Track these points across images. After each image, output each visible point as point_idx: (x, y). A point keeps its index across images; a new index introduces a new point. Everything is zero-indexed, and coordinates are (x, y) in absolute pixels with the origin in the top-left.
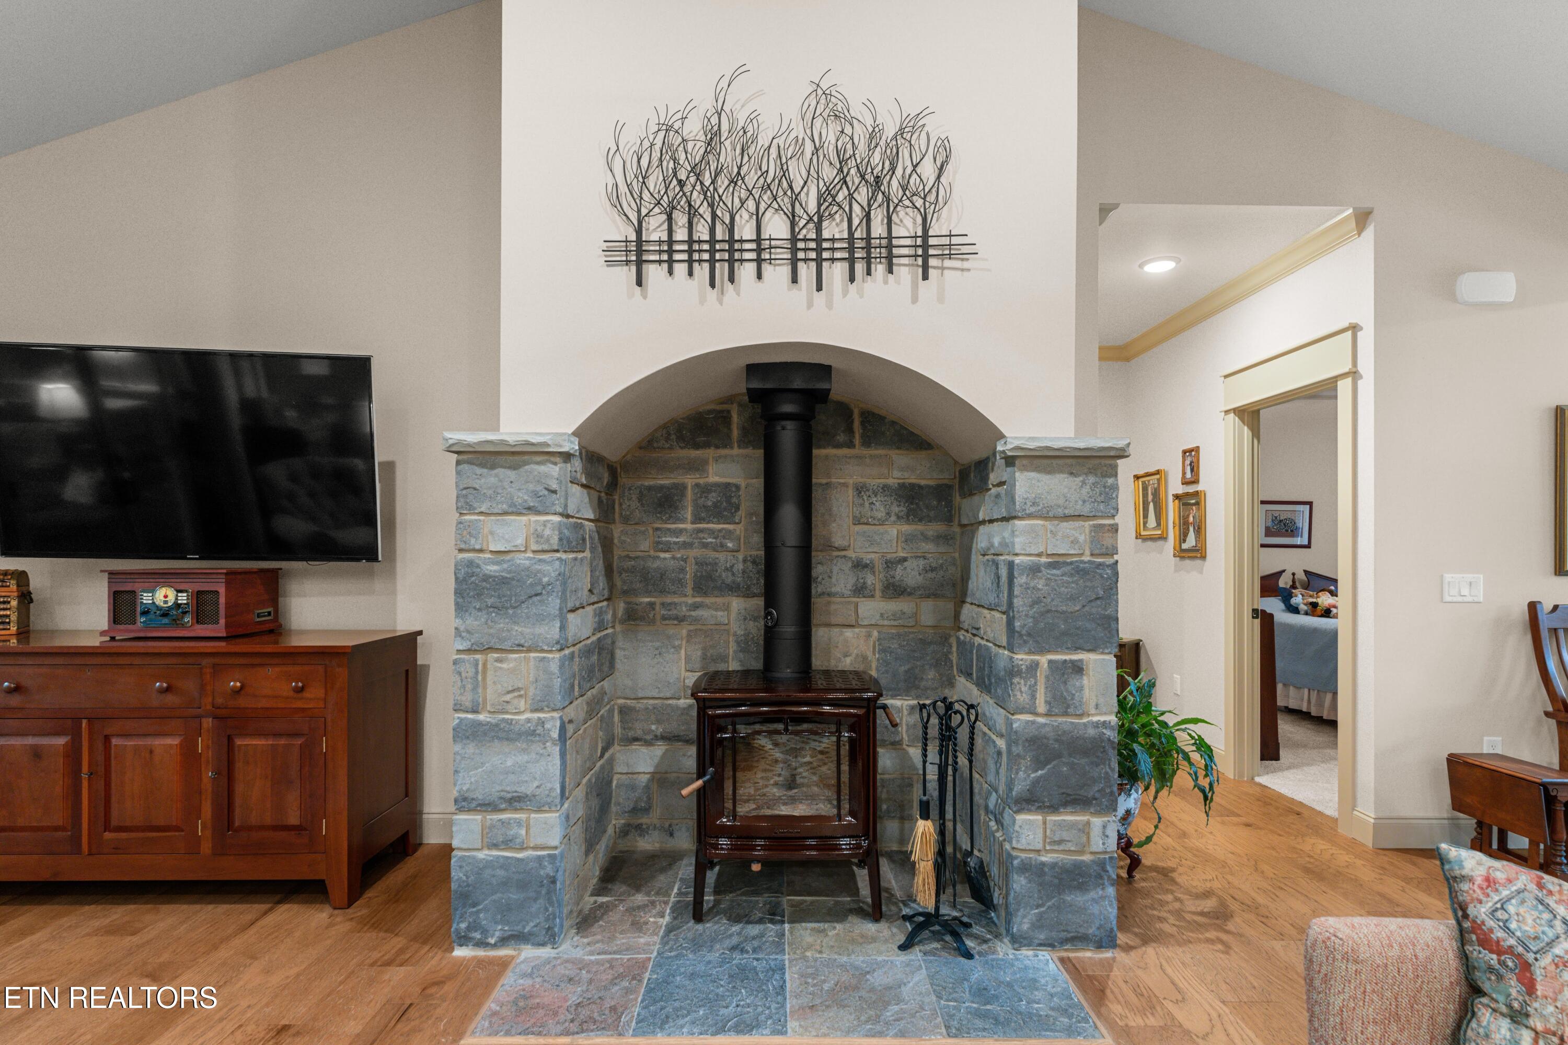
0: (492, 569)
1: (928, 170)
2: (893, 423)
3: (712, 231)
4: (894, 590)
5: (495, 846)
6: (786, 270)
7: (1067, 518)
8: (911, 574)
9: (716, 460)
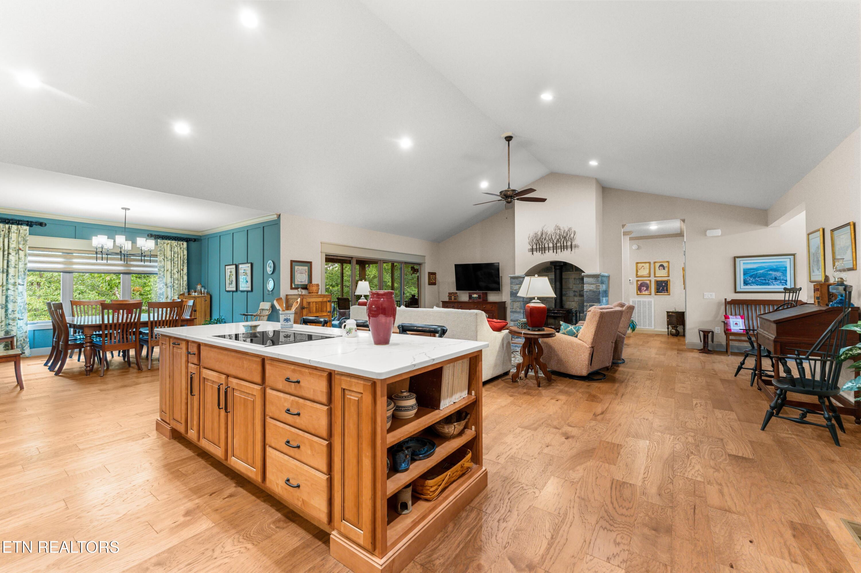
0: (514, 292)
3: (542, 246)
6: (552, 251)
7: (592, 284)
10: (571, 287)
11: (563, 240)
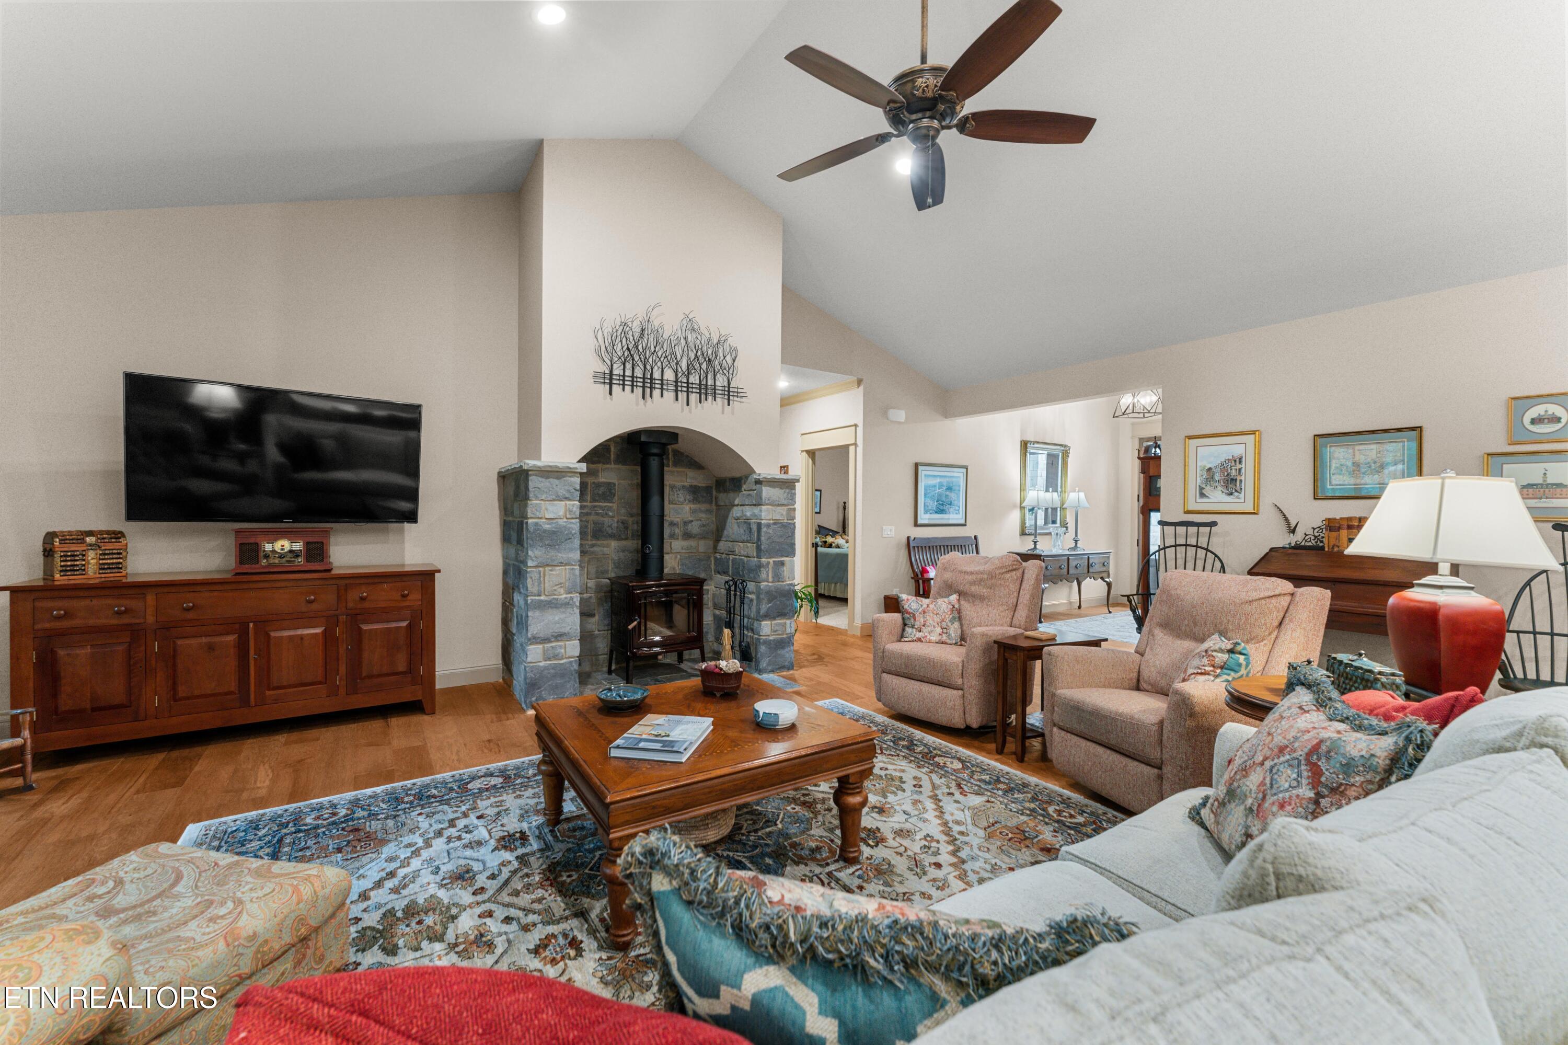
0: (547, 527)
1: (729, 358)
2: (687, 456)
4: (687, 536)
5: (549, 659)
6: (672, 394)
7: (779, 505)
8: (695, 528)
9: (603, 470)
11: (704, 366)
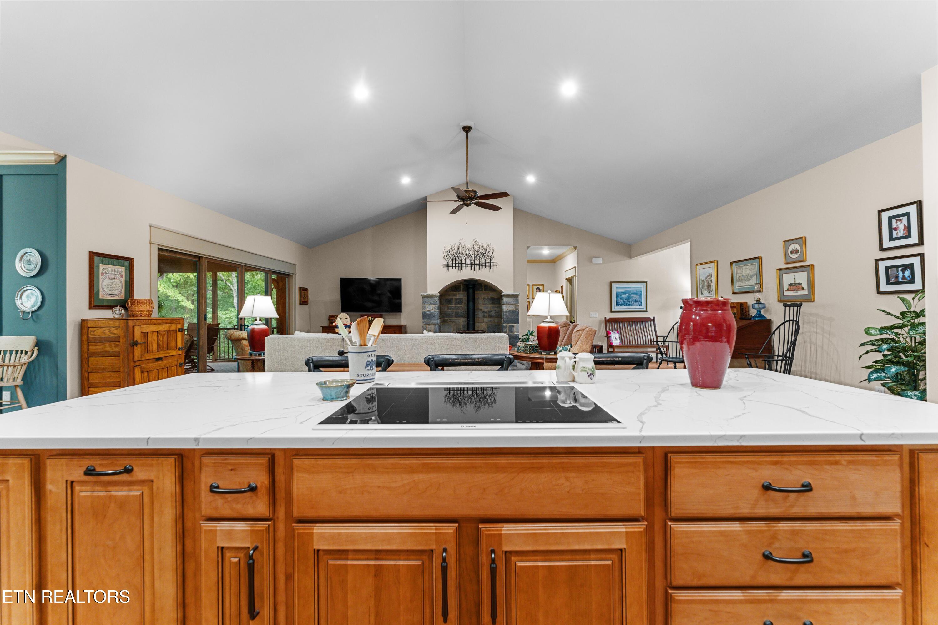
0: (428, 313)
1: (491, 253)
2: (490, 287)
3: (459, 262)
4: (490, 316)
6: (470, 268)
7: (511, 304)
8: (493, 314)
9: (459, 294)
10: (480, 308)
11: (481, 256)
